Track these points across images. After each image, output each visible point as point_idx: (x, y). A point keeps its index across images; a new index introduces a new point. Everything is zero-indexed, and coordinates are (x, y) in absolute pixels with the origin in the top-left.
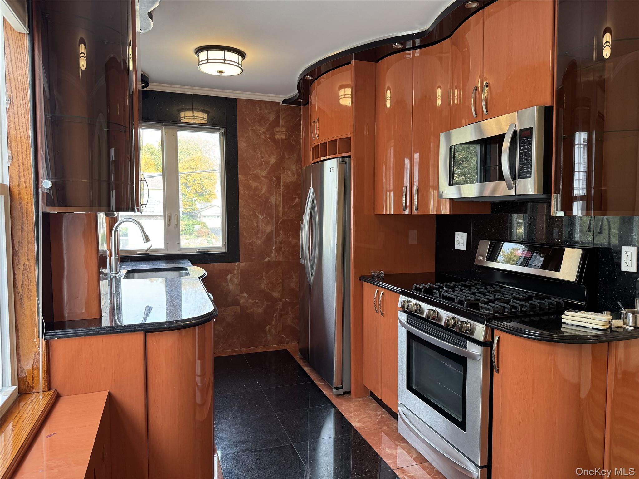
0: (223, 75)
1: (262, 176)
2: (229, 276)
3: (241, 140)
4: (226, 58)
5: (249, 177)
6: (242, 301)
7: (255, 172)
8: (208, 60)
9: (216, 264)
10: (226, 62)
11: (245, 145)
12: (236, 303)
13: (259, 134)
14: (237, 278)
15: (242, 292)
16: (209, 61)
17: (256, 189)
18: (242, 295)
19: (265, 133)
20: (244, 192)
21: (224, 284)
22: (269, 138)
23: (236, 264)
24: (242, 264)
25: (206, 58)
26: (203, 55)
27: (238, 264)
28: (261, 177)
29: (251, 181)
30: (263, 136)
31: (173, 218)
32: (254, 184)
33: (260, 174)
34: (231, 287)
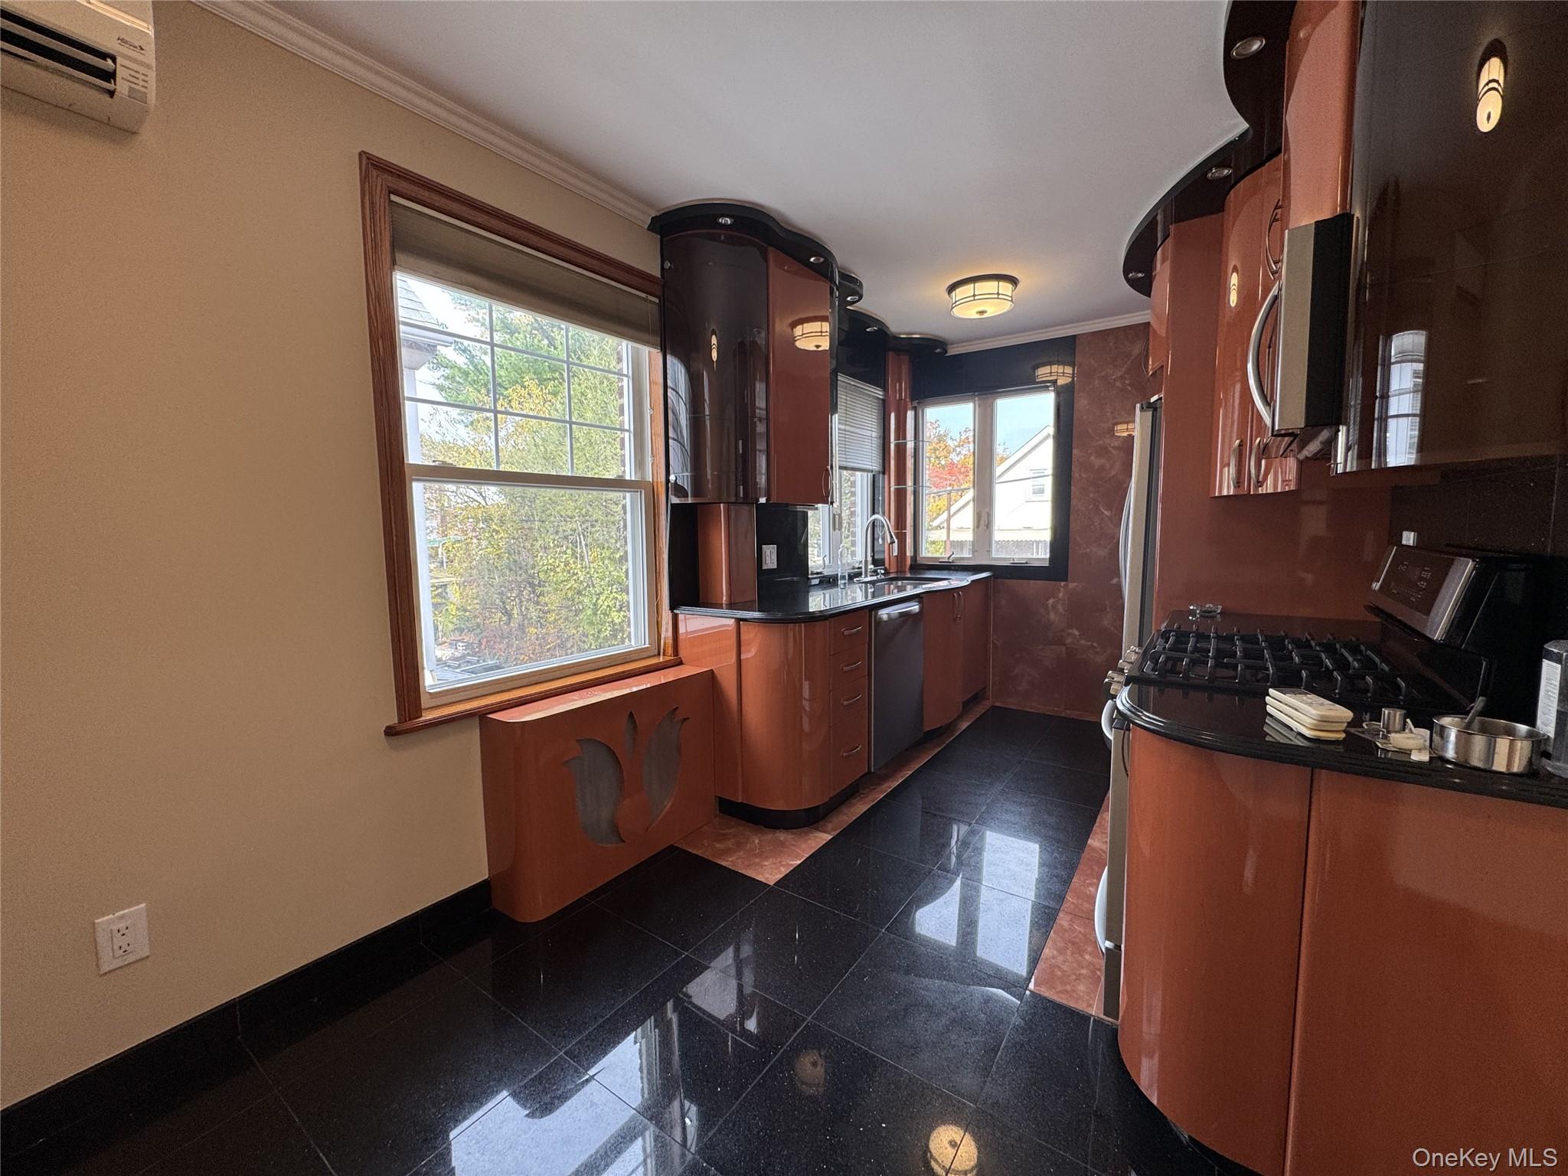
0: (985, 316)
1: (1112, 447)
2: (1051, 601)
3: (1081, 397)
4: (1000, 292)
5: (1089, 451)
6: (1069, 641)
7: (1101, 442)
8: (974, 296)
9: (1032, 582)
10: (1000, 296)
11: (1086, 402)
12: (1060, 642)
13: (1112, 381)
14: (1063, 604)
15: (1070, 627)
16: (976, 298)
17: (1102, 468)
18: (1070, 631)
19: (1122, 377)
20: (1080, 475)
21: (1042, 610)
22: (1129, 385)
23: (1063, 584)
24: (1072, 585)
25: (972, 294)
26: (961, 292)
27: (1065, 585)
28: (1111, 449)
29: (1092, 458)
30: (1118, 384)
31: (984, 518)
32: (1097, 462)
33: (1110, 445)
34: (1052, 616)
